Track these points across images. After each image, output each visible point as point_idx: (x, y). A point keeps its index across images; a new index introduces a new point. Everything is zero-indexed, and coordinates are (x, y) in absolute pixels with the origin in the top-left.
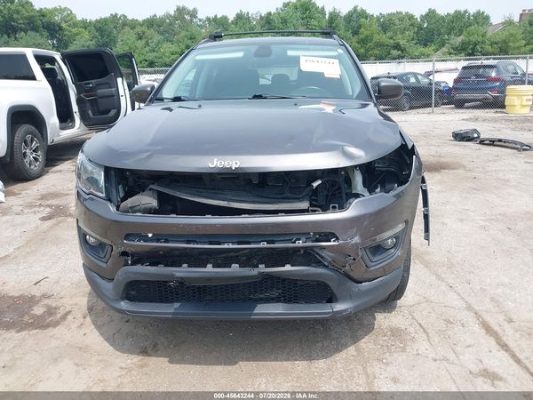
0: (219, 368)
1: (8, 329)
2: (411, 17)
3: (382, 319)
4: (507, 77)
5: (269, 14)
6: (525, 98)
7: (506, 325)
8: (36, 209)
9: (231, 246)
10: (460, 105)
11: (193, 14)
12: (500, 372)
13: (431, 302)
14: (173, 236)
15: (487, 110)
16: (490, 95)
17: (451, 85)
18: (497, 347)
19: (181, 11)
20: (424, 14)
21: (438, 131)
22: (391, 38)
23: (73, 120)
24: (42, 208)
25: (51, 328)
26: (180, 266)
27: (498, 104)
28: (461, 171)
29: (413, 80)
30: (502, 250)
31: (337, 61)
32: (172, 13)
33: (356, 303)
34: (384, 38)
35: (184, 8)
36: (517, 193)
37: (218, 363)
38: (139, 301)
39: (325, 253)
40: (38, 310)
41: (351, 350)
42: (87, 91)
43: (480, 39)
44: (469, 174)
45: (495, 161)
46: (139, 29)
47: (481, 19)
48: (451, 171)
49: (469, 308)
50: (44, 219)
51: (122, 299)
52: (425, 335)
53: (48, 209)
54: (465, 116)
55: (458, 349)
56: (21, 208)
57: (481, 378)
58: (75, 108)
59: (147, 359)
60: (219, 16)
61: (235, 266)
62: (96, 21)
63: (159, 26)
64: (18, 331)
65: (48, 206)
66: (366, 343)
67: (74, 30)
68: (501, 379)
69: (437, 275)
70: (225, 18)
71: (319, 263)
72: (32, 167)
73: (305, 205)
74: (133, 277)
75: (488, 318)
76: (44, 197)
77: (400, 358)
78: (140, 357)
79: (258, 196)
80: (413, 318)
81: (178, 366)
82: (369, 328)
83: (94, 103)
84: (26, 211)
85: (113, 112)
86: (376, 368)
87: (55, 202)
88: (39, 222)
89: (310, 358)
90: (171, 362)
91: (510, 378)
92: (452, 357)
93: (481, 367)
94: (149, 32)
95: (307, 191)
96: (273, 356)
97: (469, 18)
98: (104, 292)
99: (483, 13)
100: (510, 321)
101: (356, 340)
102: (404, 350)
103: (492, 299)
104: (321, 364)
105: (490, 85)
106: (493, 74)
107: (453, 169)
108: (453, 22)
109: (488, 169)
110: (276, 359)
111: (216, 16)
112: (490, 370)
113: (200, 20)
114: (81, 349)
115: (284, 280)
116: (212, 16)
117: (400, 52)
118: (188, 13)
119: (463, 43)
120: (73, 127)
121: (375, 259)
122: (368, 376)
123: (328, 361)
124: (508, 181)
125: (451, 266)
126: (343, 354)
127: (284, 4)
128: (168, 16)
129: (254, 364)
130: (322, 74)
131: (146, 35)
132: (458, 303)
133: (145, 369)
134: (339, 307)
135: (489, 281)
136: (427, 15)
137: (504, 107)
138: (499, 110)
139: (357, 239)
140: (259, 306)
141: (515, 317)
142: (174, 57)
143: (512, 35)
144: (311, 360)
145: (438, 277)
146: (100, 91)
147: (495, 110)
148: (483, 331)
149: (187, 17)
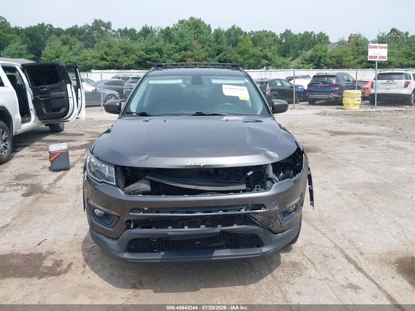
0: (188, 294)
1: (31, 277)
2: (274, 35)
3: (284, 257)
4: (343, 84)
5: (168, 28)
6: (356, 99)
7: (359, 257)
8: (15, 187)
9: (200, 214)
10: (312, 102)
11: (108, 26)
12: (359, 284)
13: (313, 244)
14: (162, 209)
15: (331, 107)
16: (333, 96)
17: (306, 88)
18: (356, 270)
19: (98, 24)
20: (282, 33)
21: (299, 123)
22: (261, 51)
23: (29, 115)
24: (20, 187)
25: (62, 275)
26: (167, 228)
27: (338, 102)
28: (319, 154)
29: (279, 84)
30: (352, 209)
31: (245, 88)
32: (91, 25)
33: (275, 247)
34: (256, 51)
35: (100, 21)
36: (357, 168)
37: (187, 291)
38: (136, 252)
39: (257, 217)
40: (48, 263)
41: (269, 277)
42: (42, 94)
43: (323, 54)
44: (324, 156)
45: (340, 146)
46: (63, 36)
47: (323, 38)
48: (313, 154)
49: (336, 246)
50: (24, 195)
51: (125, 251)
52: (312, 265)
53: (25, 188)
54: (317, 111)
55: (333, 272)
56: (2, 187)
57: (349, 289)
58: (31, 106)
59: (138, 291)
60: (128, 29)
61: (203, 227)
62: (27, 28)
63: (80, 34)
64: (39, 279)
65: (24, 185)
66: (277, 272)
67: (9, 36)
68: (360, 289)
69: (314, 227)
70: (133, 30)
71: (253, 223)
72: (3, 154)
73: (244, 187)
74: (134, 237)
75: (348, 253)
76: (17, 178)
77: (299, 280)
78: (133, 290)
79: (214, 181)
80: (304, 255)
81: (161, 294)
82: (277, 263)
83: (48, 103)
84: (8, 189)
85: (63, 110)
86: (286, 287)
87: (29, 181)
88: (22, 198)
89: (244, 284)
90: (155, 292)
91: (365, 288)
92: (330, 277)
93: (348, 282)
94: (72, 39)
95: (244, 178)
96: (221, 284)
97: (314, 37)
98: (111, 247)
99: (324, 34)
100: (362, 254)
101: (271, 271)
102: (301, 275)
103: (349, 241)
104: (252, 287)
105: (332, 89)
106: (334, 82)
107: (314, 152)
108: (303, 39)
109: (337, 152)
110: (223, 286)
111: (126, 28)
112: (354, 284)
113: (114, 31)
114: (89, 287)
115: (231, 234)
116: (123, 28)
117: (268, 61)
118: (104, 25)
119: (311, 56)
120: (29, 121)
121: (285, 219)
122: (282, 292)
123: (256, 285)
124: (350, 160)
125: (322, 220)
126: (265, 280)
127: (179, 21)
128: (87, 26)
129: (210, 290)
130: (238, 98)
131: (70, 41)
132: (329, 244)
133: (139, 297)
134: (265, 249)
135: (346, 229)
136: (285, 33)
137: (342, 104)
138: (339, 107)
139: (276, 208)
140: (215, 251)
141: (364, 251)
142: (95, 60)
143: (344, 52)
144: (245, 285)
145: (315, 228)
146: (53, 94)
147: (336, 107)
148: (346, 261)
149: (103, 28)
